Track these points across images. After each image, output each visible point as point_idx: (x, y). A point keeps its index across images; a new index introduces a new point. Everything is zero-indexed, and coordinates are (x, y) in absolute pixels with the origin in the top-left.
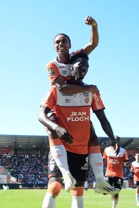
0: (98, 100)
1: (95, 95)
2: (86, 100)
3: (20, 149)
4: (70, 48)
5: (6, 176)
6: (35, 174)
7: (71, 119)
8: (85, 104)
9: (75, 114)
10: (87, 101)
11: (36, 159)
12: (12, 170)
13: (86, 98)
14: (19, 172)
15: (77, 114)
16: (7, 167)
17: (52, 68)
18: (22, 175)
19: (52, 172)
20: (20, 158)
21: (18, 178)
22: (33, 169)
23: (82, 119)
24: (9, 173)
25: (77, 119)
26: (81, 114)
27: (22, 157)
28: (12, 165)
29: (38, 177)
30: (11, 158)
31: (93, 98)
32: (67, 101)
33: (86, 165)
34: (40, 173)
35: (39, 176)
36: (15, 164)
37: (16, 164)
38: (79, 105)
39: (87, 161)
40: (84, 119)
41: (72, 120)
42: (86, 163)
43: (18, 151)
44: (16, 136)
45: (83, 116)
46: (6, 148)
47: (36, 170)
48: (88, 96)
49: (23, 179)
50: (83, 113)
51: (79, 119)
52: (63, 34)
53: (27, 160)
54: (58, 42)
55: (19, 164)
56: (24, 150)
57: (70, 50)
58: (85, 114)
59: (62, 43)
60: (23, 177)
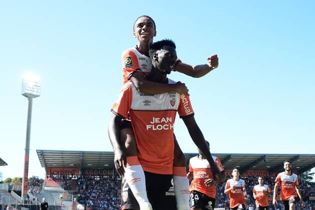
0: (187, 102)
1: (183, 97)
2: (171, 102)
3: (89, 169)
4: (155, 35)
5: (71, 203)
6: (108, 200)
7: (152, 127)
8: (170, 107)
9: (156, 120)
10: (173, 103)
11: (109, 181)
12: (79, 196)
13: (171, 99)
14: (87, 198)
15: (160, 120)
16: (72, 191)
17: (129, 58)
18: (91, 202)
19: (126, 203)
20: (89, 180)
21: (86, 205)
22: (106, 194)
23: (166, 127)
24: (75, 199)
25: (160, 127)
26: (165, 120)
27: (91, 179)
28: (79, 190)
29: (111, 204)
30: (77, 180)
31: (181, 100)
32: (147, 103)
33: (171, 189)
34: (113, 198)
35: (113, 203)
36: (82, 188)
37: (84, 187)
38: (162, 109)
39: (173, 184)
40: (169, 127)
41: (154, 129)
42: (172, 186)
43: (87, 171)
44: (83, 153)
45: (167, 124)
46: (71, 167)
47: (109, 195)
48: (175, 96)
49: (93, 206)
50: (168, 118)
51: (163, 127)
52: (148, 17)
53: (97, 182)
54: (141, 25)
55: (87, 188)
56: (94, 170)
57: (154, 37)
58: (171, 121)
59: (147, 26)
60: (92, 204)
